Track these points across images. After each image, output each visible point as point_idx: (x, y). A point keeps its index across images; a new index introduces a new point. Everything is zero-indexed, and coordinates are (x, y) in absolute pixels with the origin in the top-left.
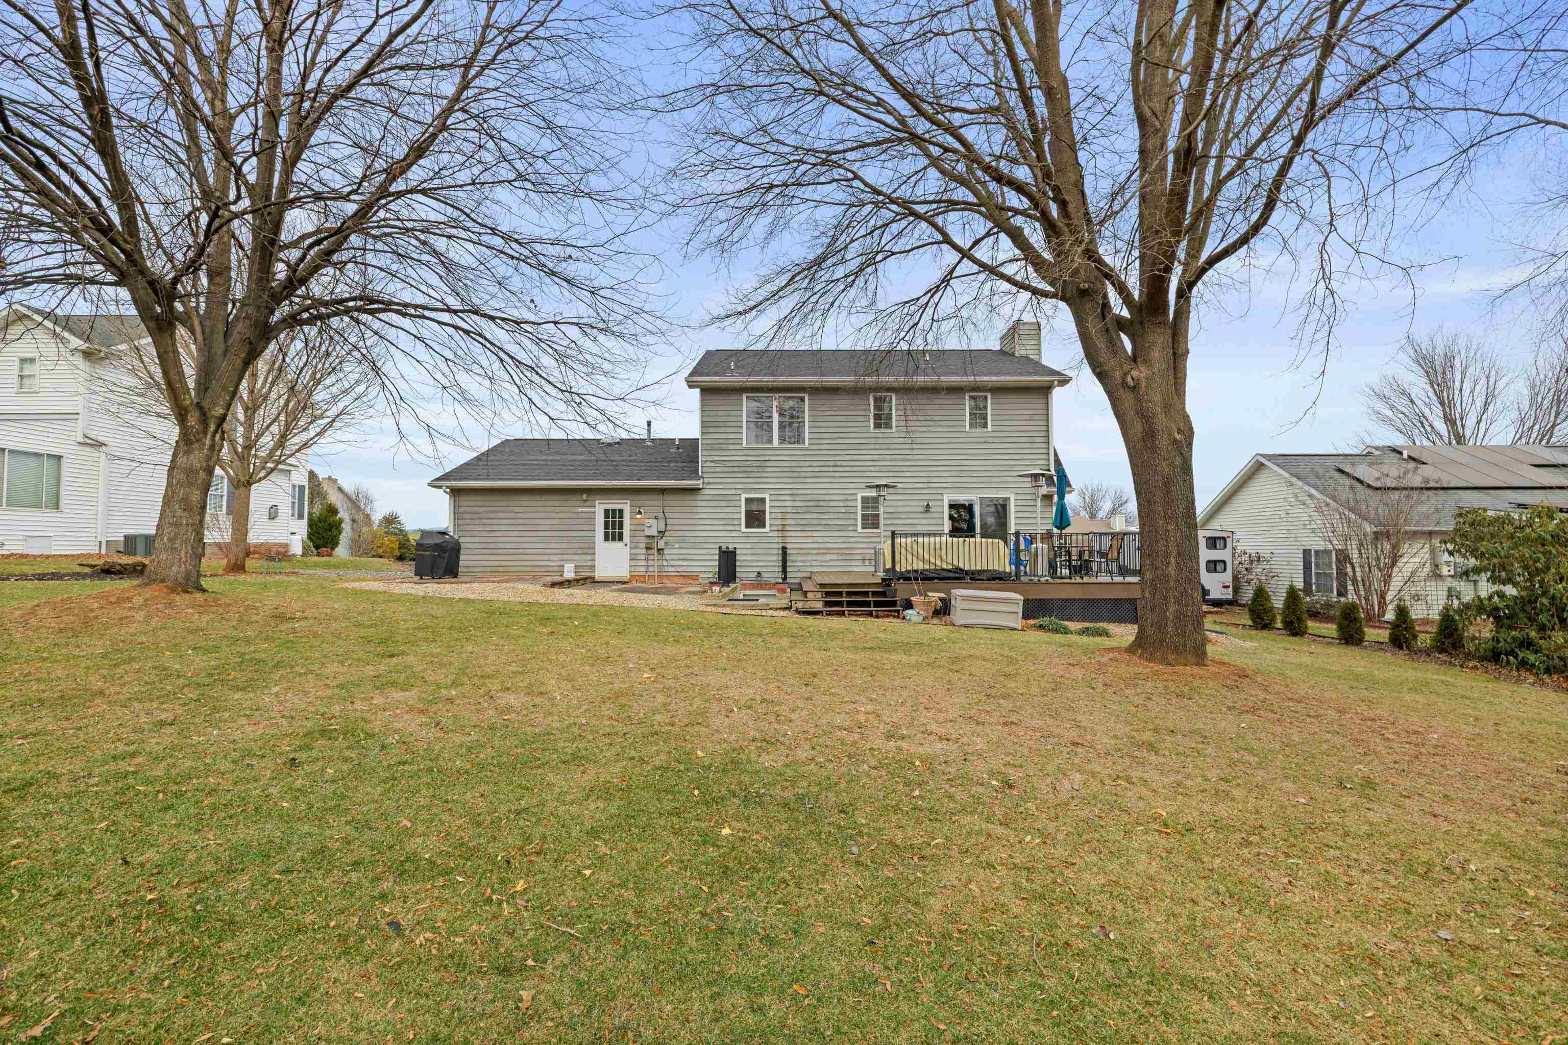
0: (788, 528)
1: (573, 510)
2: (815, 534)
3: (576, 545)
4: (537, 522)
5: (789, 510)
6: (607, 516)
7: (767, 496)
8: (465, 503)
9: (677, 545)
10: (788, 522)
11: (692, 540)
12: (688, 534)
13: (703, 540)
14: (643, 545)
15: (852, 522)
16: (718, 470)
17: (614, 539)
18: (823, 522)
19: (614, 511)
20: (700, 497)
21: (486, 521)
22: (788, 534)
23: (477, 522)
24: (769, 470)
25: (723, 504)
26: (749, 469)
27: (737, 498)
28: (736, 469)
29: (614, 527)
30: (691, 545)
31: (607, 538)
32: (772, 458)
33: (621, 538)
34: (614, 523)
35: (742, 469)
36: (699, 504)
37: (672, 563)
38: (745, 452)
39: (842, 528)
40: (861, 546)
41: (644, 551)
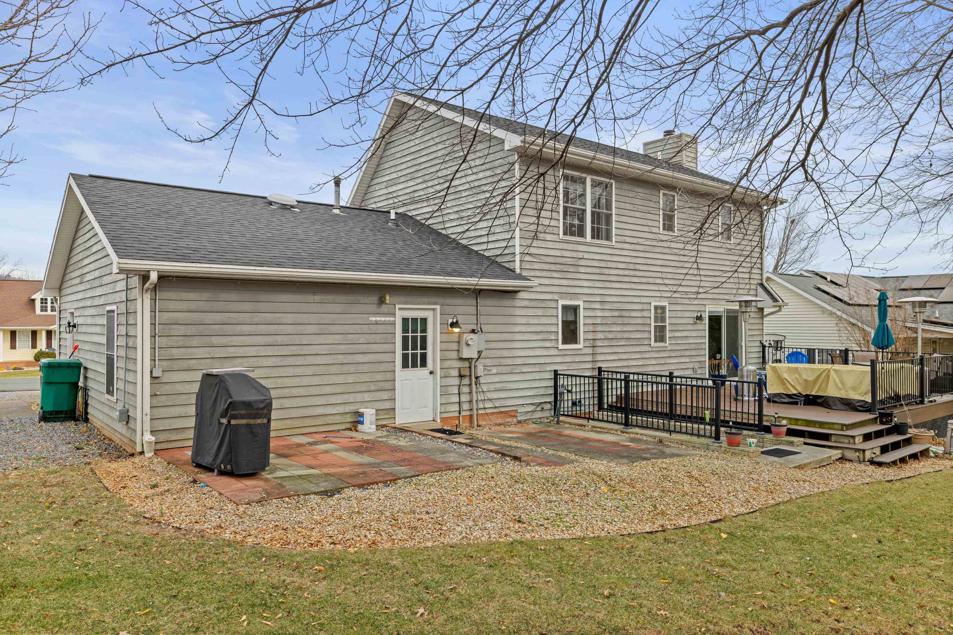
0: (599, 343)
1: (360, 318)
2: (620, 350)
3: (365, 378)
4: (305, 340)
5: (599, 321)
6: (405, 330)
7: (580, 303)
8: (172, 305)
9: (494, 371)
10: (600, 336)
11: (510, 362)
12: (505, 353)
13: (520, 361)
14: (455, 373)
15: (646, 335)
16: (536, 266)
17: (414, 365)
18: (626, 335)
19: (415, 320)
20: (518, 303)
21: (215, 340)
22: (599, 350)
23: (195, 341)
24: (582, 270)
25: (539, 312)
26: (565, 268)
27: (553, 305)
28: (553, 267)
29: (414, 347)
30: (508, 369)
31: (405, 365)
32: (586, 256)
33: (424, 364)
34: (414, 339)
35: (558, 267)
36: (518, 312)
37: (490, 395)
38: (561, 246)
39: (639, 342)
40: (653, 362)
41: (456, 381)
